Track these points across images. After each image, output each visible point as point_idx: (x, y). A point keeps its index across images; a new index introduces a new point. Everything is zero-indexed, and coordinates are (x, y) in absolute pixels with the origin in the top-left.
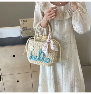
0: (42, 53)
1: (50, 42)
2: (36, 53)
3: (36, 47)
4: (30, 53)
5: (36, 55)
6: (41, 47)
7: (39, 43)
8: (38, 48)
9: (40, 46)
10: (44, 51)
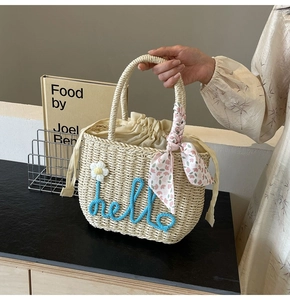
0: (147, 195)
1: (179, 151)
2: (118, 191)
3: (119, 166)
4: (91, 190)
5: (116, 199)
6: (140, 167)
7: (132, 149)
8: (128, 172)
9: (134, 165)
10: (157, 187)
